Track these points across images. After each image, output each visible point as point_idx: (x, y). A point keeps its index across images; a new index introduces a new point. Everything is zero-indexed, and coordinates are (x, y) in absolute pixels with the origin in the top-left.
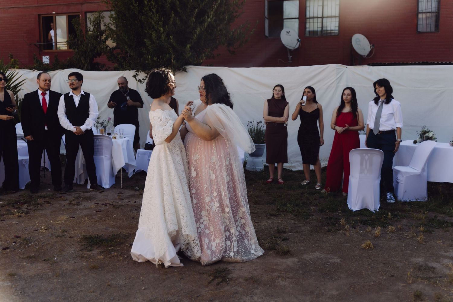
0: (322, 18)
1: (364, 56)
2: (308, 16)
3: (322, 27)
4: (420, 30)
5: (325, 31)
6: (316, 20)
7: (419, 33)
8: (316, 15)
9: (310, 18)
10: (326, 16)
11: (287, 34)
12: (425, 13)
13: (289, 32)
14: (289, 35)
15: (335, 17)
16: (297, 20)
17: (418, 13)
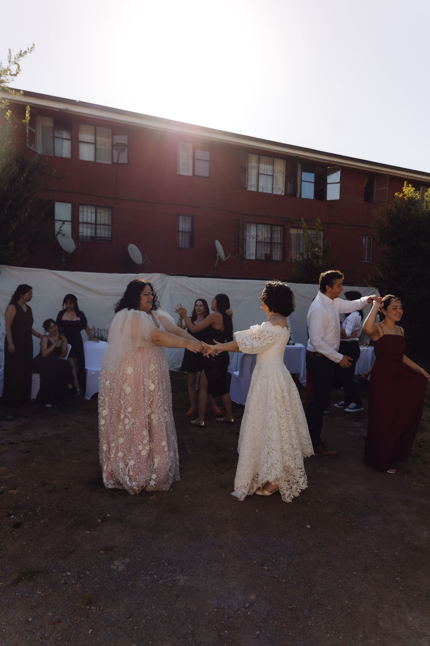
0: (96, 224)
1: (139, 265)
2: (81, 220)
3: (96, 233)
4: (180, 246)
5: (98, 237)
6: (89, 226)
7: (180, 248)
8: (89, 221)
9: (83, 223)
10: (100, 223)
11: (63, 236)
12: (183, 232)
13: (64, 234)
14: (64, 238)
15: (108, 225)
16: (70, 223)
17: (178, 231)
